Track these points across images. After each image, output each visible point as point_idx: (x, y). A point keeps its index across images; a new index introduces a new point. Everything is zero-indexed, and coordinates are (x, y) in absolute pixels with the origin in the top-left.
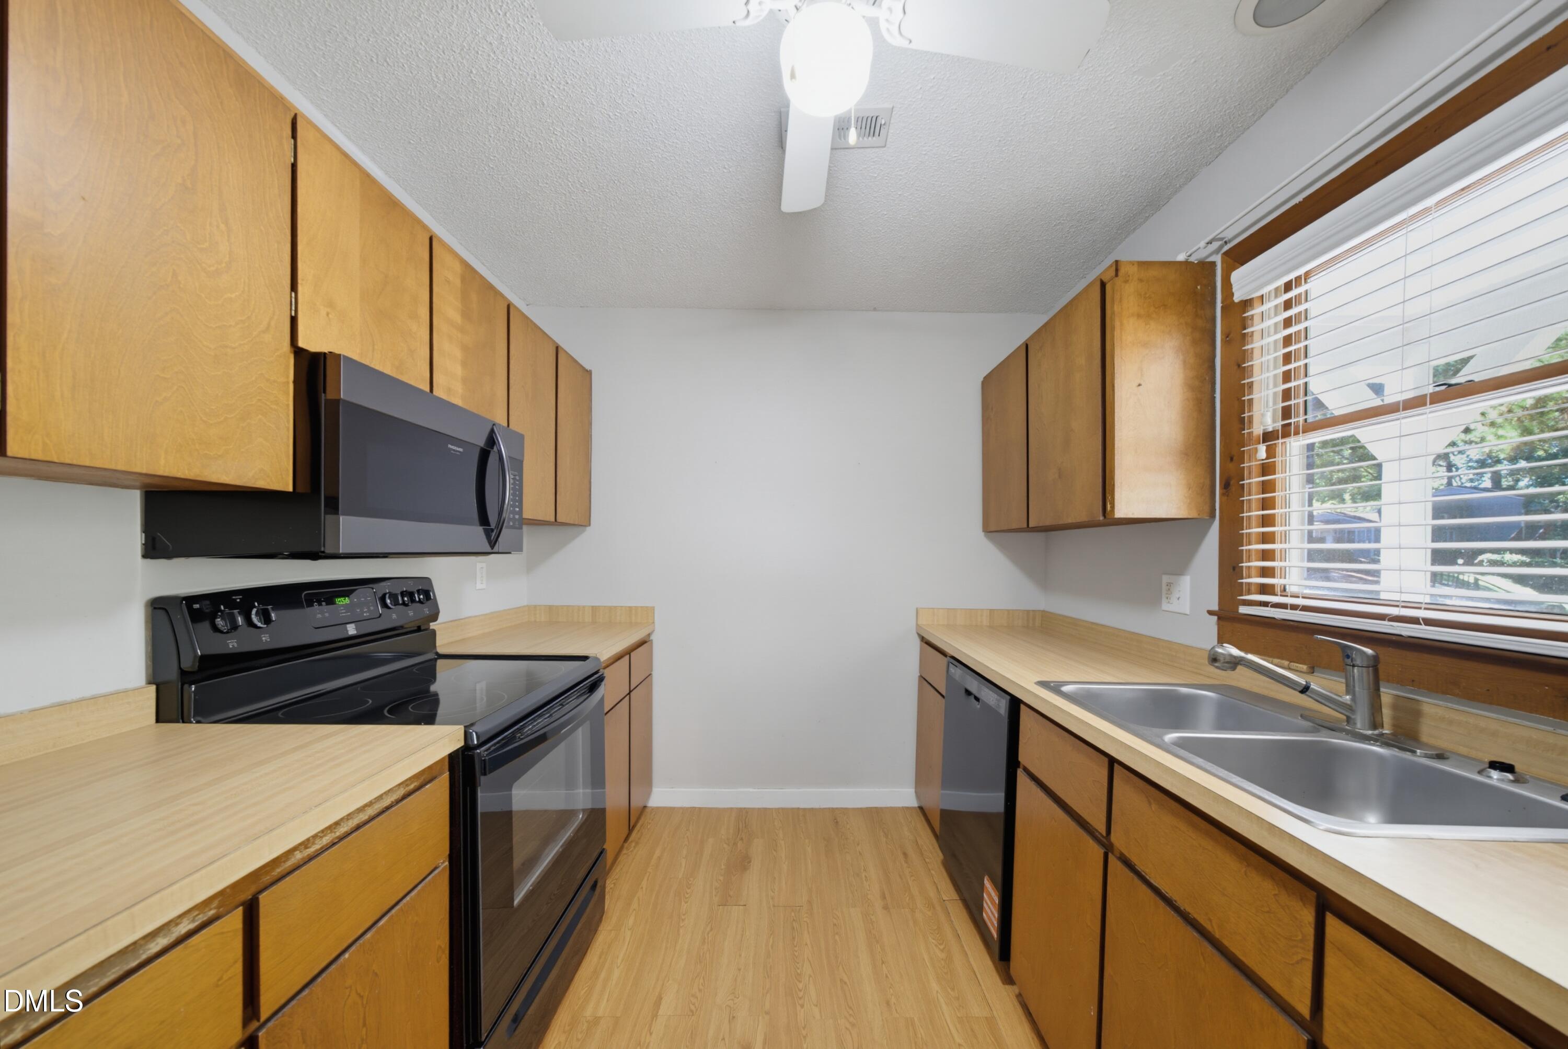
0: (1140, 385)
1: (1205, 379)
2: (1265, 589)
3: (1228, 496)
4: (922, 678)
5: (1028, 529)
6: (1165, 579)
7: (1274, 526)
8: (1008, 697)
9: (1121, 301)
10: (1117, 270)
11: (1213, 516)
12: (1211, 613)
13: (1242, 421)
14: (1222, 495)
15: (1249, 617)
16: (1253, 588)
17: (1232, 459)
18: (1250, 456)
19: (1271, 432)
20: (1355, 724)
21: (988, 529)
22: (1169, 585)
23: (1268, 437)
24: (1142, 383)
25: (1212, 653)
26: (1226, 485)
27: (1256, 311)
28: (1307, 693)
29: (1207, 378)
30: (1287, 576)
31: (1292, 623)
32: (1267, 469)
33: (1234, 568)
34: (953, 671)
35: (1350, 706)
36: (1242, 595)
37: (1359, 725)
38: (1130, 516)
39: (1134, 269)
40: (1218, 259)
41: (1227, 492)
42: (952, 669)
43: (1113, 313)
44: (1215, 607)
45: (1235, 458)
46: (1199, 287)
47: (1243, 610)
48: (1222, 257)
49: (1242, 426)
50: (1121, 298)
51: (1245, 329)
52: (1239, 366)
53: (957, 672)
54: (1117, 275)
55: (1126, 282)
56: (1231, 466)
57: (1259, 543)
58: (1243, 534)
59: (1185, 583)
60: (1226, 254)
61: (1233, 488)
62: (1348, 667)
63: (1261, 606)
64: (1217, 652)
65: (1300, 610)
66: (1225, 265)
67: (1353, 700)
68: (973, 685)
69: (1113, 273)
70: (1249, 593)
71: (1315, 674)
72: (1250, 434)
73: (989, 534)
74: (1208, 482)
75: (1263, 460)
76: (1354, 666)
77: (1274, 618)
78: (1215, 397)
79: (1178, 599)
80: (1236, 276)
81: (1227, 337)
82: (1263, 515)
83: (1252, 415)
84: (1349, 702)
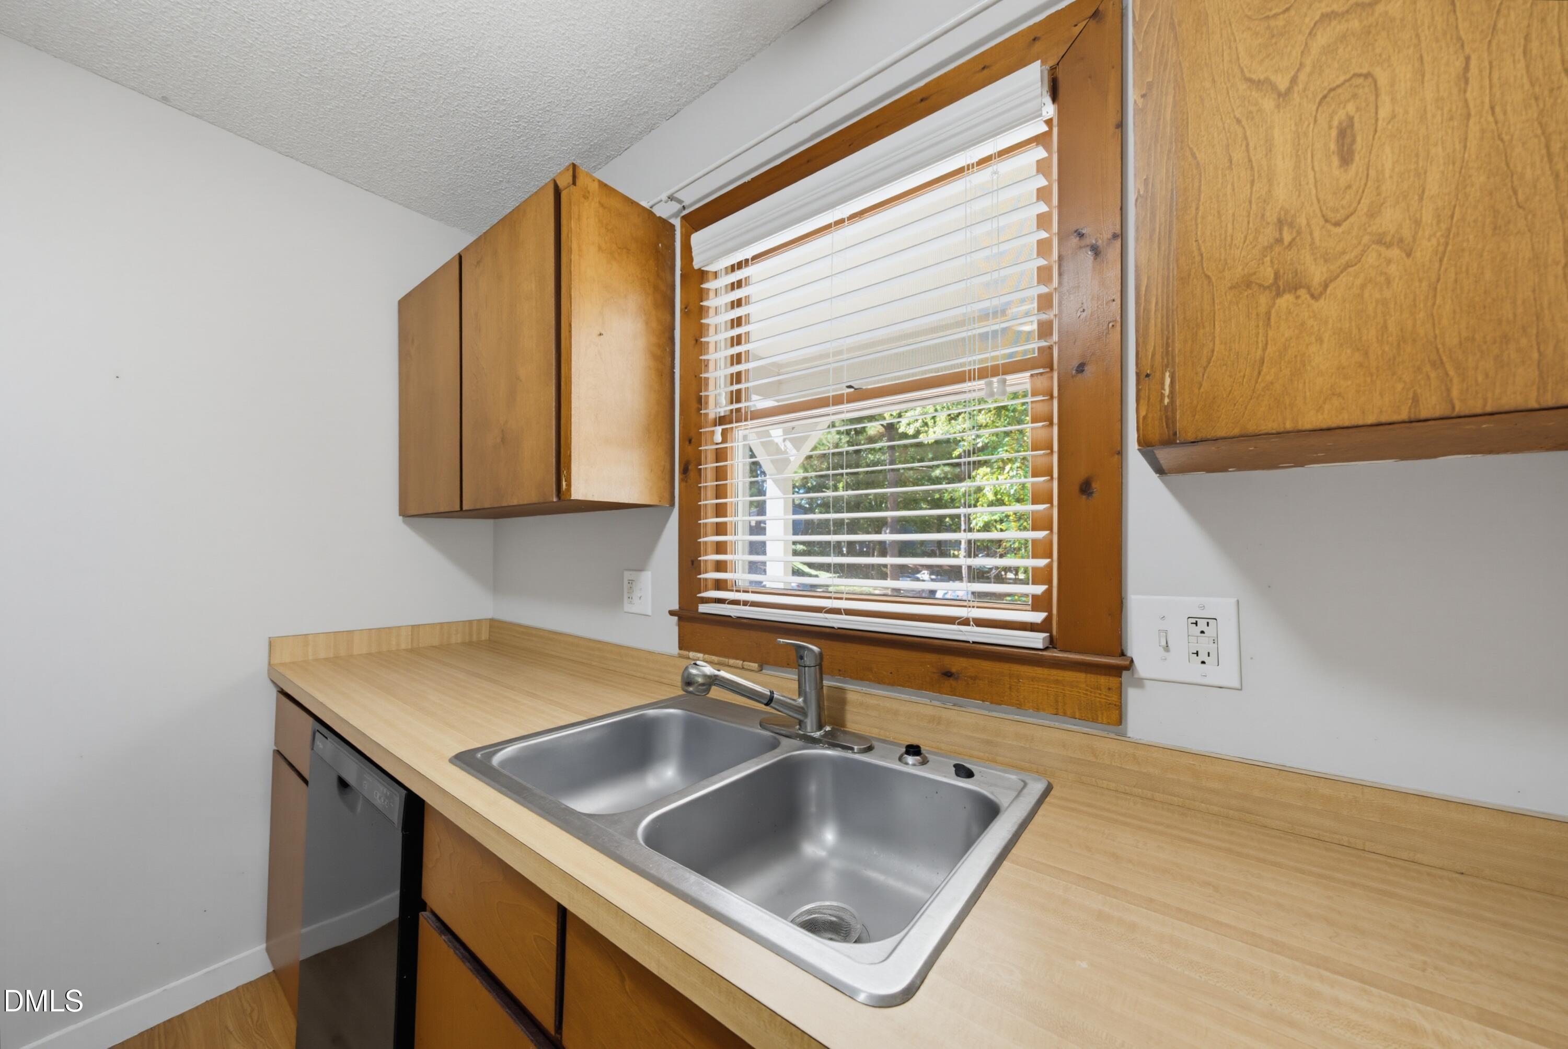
0: (601, 334)
1: (666, 350)
2: (720, 585)
3: (686, 482)
4: (278, 753)
5: (461, 513)
6: (627, 575)
7: (726, 516)
8: (404, 792)
9: (579, 219)
10: (574, 177)
11: (672, 504)
12: (672, 613)
13: (699, 400)
14: (681, 480)
15: (705, 616)
16: (710, 584)
17: (690, 441)
18: (706, 440)
19: (724, 416)
20: (806, 727)
21: (405, 513)
22: (631, 582)
23: (722, 420)
24: (602, 332)
25: (686, 674)
26: (685, 470)
27: (710, 285)
28: (771, 705)
29: (668, 350)
30: (737, 571)
31: (745, 621)
32: (721, 455)
33: (693, 562)
34: (321, 746)
35: (802, 708)
36: (700, 593)
37: (809, 729)
38: (590, 498)
39: (594, 187)
40: (677, 222)
41: (686, 477)
42: (320, 743)
43: (570, 230)
44: (675, 606)
45: (693, 440)
46: (660, 245)
47: (703, 608)
48: (681, 221)
49: (700, 406)
50: (579, 216)
51: (702, 301)
52: (697, 341)
53: (326, 746)
54: (574, 183)
55: (586, 197)
56: (689, 449)
57: (713, 535)
58: (700, 524)
59: (646, 578)
60: (684, 218)
61: (692, 474)
62: (801, 667)
63: (715, 603)
64: (690, 674)
65: (750, 606)
66: (684, 230)
67: (805, 701)
68: (351, 770)
69: (570, 180)
70: (706, 590)
71: (763, 671)
72: (707, 414)
73: (408, 518)
74: (668, 466)
75: (717, 444)
76: (805, 667)
77: (730, 616)
78: (674, 373)
79: (640, 598)
80: (697, 238)
81: (686, 308)
82: (716, 504)
83: (708, 396)
84: (802, 705)
